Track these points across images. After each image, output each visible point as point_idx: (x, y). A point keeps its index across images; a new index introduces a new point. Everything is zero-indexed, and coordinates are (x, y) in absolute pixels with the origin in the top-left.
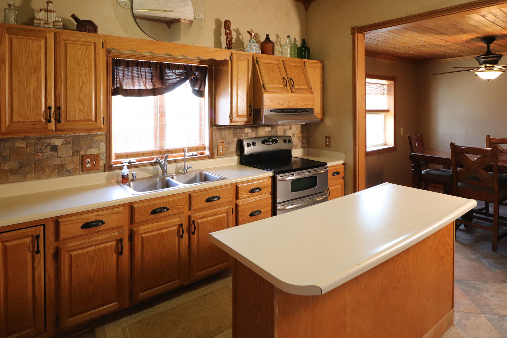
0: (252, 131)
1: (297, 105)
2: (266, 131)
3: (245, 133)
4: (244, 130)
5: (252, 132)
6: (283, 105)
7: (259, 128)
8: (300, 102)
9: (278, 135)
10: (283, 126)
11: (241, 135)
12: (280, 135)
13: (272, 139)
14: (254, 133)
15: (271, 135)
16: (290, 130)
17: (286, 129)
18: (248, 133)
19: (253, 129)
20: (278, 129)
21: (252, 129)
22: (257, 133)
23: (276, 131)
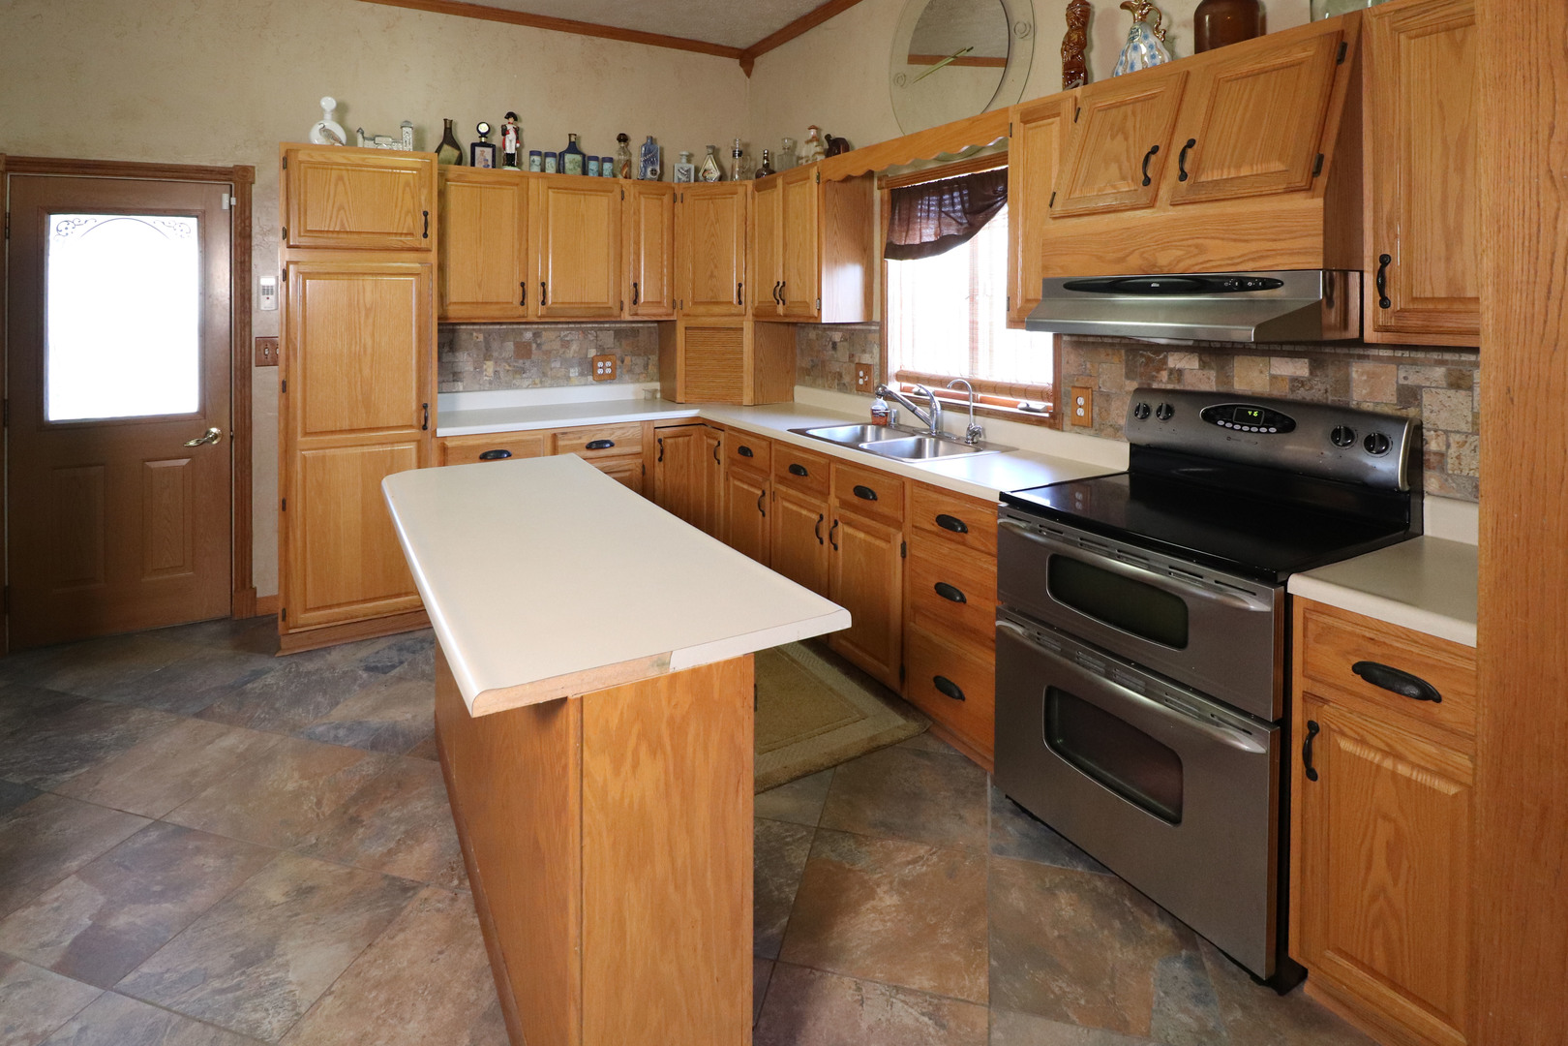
0: (1204, 365)
1: (1201, 259)
2: (1274, 378)
3: (1171, 372)
4: (1166, 357)
5: (1200, 369)
6: (1122, 260)
7: (1236, 357)
8: (1219, 242)
9: (1353, 405)
10: (1394, 366)
11: (1154, 373)
12: (1368, 406)
13: (1265, 410)
14: (1212, 374)
15: (1302, 394)
16: (1452, 392)
17: (1413, 378)
18: (1180, 372)
19: (1206, 359)
20: (1354, 375)
21: (1200, 360)
22: (1225, 376)
23: (1346, 384)
